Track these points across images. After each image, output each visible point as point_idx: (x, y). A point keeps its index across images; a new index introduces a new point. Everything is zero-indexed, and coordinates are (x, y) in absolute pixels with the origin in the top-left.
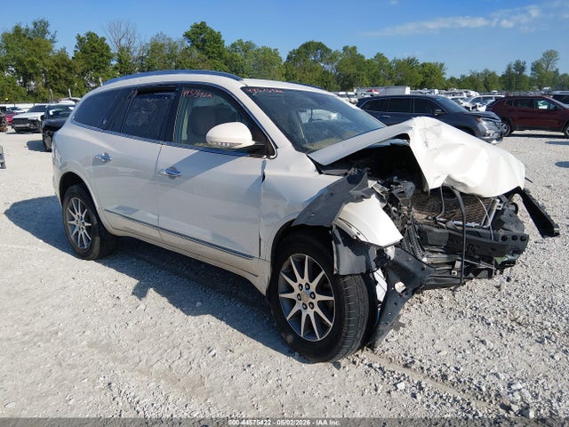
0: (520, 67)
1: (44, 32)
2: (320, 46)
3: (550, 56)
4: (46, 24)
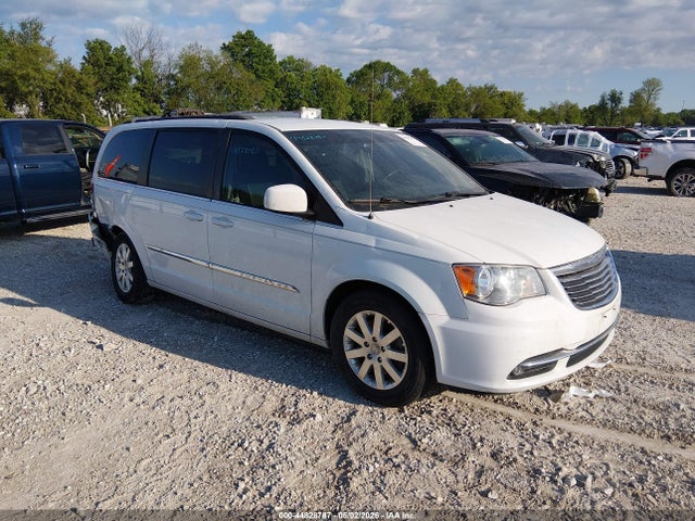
0: (615, 98)
1: (36, 36)
2: (388, 67)
3: (652, 85)
4: (39, 27)
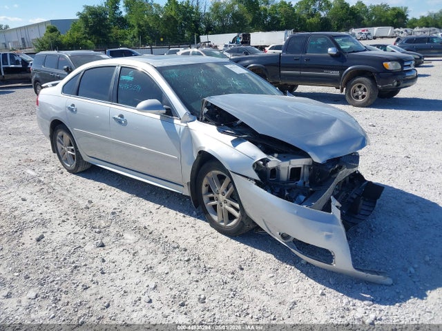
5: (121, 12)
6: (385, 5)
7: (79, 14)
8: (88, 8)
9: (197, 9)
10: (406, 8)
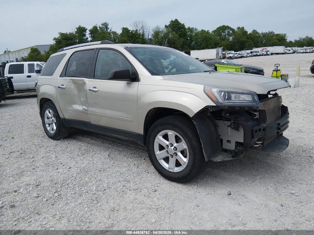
2: (227, 28)
5: (88, 38)
6: (272, 32)
7: (55, 39)
8: (62, 34)
9: (143, 35)
10: (285, 35)
